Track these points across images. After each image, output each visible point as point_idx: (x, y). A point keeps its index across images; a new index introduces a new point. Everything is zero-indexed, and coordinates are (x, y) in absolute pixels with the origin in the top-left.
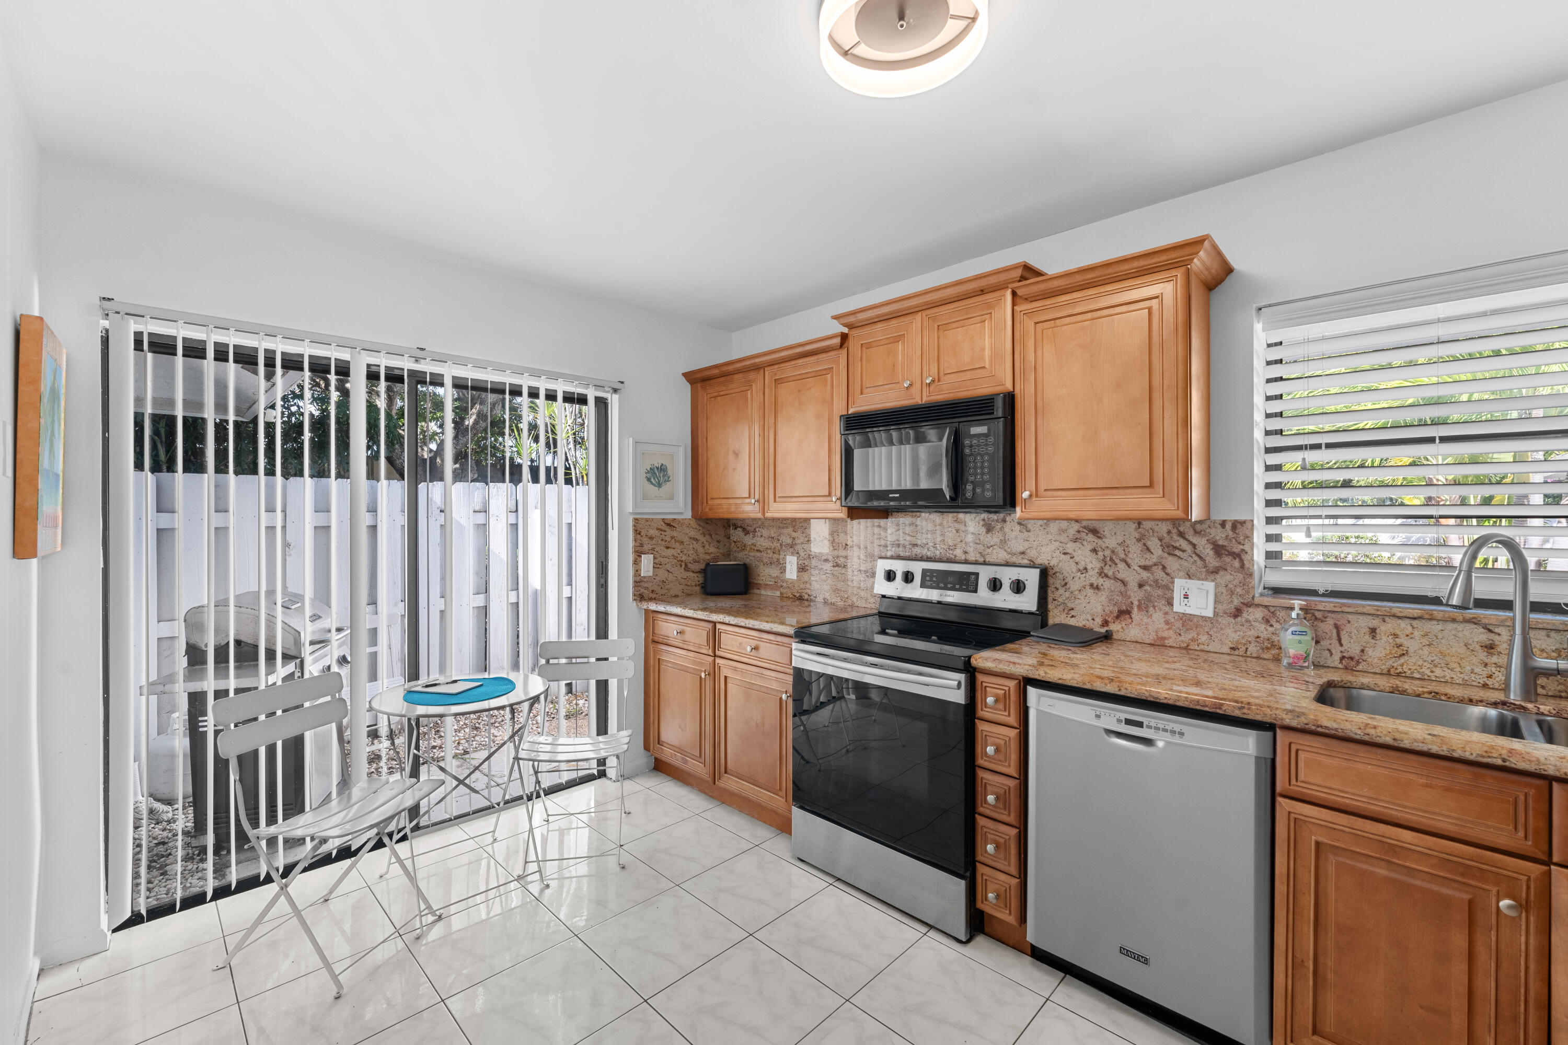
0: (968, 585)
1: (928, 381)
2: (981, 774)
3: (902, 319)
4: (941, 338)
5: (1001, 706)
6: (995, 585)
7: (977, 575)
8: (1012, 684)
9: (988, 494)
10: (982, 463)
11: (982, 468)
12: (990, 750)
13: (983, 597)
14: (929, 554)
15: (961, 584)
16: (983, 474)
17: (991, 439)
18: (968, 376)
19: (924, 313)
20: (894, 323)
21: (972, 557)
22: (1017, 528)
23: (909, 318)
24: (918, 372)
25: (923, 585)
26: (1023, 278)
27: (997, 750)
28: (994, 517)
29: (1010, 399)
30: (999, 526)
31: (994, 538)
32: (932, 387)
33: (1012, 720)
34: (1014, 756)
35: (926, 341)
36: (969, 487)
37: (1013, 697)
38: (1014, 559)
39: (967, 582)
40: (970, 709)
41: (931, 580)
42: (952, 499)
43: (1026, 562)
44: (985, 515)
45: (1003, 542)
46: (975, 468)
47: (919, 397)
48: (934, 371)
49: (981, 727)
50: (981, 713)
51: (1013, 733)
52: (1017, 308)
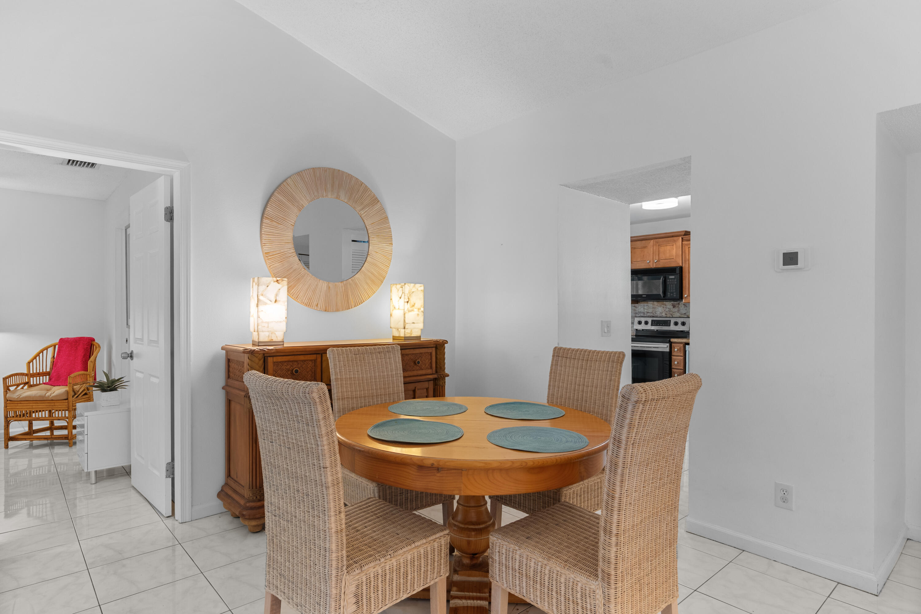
0: (667, 324)
1: (655, 261)
2: (673, 370)
3: (647, 241)
4: (660, 249)
5: (679, 351)
6: (676, 324)
7: (670, 321)
8: (682, 345)
9: (675, 296)
10: (673, 287)
11: (673, 288)
12: (676, 363)
13: (672, 327)
14: (653, 315)
15: (665, 324)
16: (673, 290)
17: (675, 280)
18: (669, 261)
19: (654, 240)
20: (644, 242)
21: (668, 316)
22: (683, 306)
23: (649, 241)
24: (652, 258)
25: (652, 325)
26: (685, 235)
27: (678, 363)
28: (676, 303)
29: (681, 268)
30: (677, 305)
31: (676, 310)
32: (657, 263)
33: (682, 354)
34: (682, 364)
35: (654, 248)
36: (669, 294)
37: (682, 348)
38: (682, 316)
39: (667, 323)
40: (670, 353)
41: (655, 323)
42: (663, 297)
43: (686, 316)
44: (673, 302)
45: (679, 311)
46: (671, 288)
47: (653, 266)
48: (657, 258)
49: (673, 357)
50: (673, 354)
51: (682, 358)
52: (683, 243)
